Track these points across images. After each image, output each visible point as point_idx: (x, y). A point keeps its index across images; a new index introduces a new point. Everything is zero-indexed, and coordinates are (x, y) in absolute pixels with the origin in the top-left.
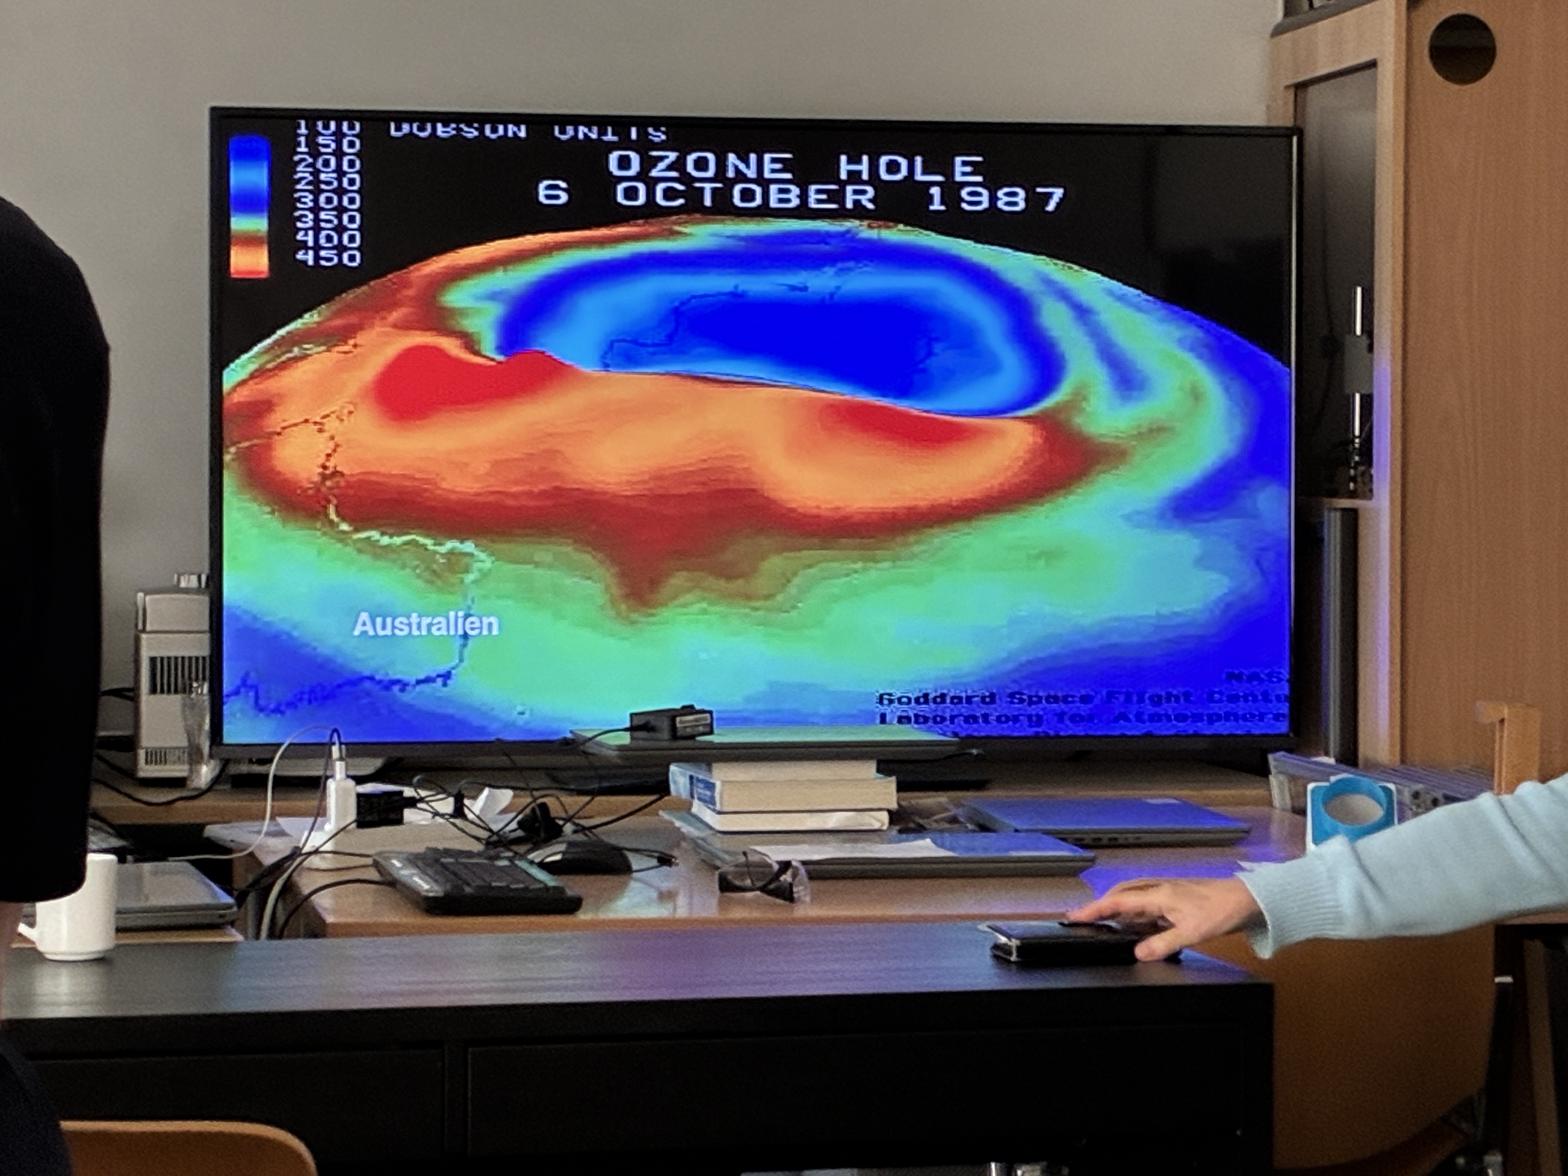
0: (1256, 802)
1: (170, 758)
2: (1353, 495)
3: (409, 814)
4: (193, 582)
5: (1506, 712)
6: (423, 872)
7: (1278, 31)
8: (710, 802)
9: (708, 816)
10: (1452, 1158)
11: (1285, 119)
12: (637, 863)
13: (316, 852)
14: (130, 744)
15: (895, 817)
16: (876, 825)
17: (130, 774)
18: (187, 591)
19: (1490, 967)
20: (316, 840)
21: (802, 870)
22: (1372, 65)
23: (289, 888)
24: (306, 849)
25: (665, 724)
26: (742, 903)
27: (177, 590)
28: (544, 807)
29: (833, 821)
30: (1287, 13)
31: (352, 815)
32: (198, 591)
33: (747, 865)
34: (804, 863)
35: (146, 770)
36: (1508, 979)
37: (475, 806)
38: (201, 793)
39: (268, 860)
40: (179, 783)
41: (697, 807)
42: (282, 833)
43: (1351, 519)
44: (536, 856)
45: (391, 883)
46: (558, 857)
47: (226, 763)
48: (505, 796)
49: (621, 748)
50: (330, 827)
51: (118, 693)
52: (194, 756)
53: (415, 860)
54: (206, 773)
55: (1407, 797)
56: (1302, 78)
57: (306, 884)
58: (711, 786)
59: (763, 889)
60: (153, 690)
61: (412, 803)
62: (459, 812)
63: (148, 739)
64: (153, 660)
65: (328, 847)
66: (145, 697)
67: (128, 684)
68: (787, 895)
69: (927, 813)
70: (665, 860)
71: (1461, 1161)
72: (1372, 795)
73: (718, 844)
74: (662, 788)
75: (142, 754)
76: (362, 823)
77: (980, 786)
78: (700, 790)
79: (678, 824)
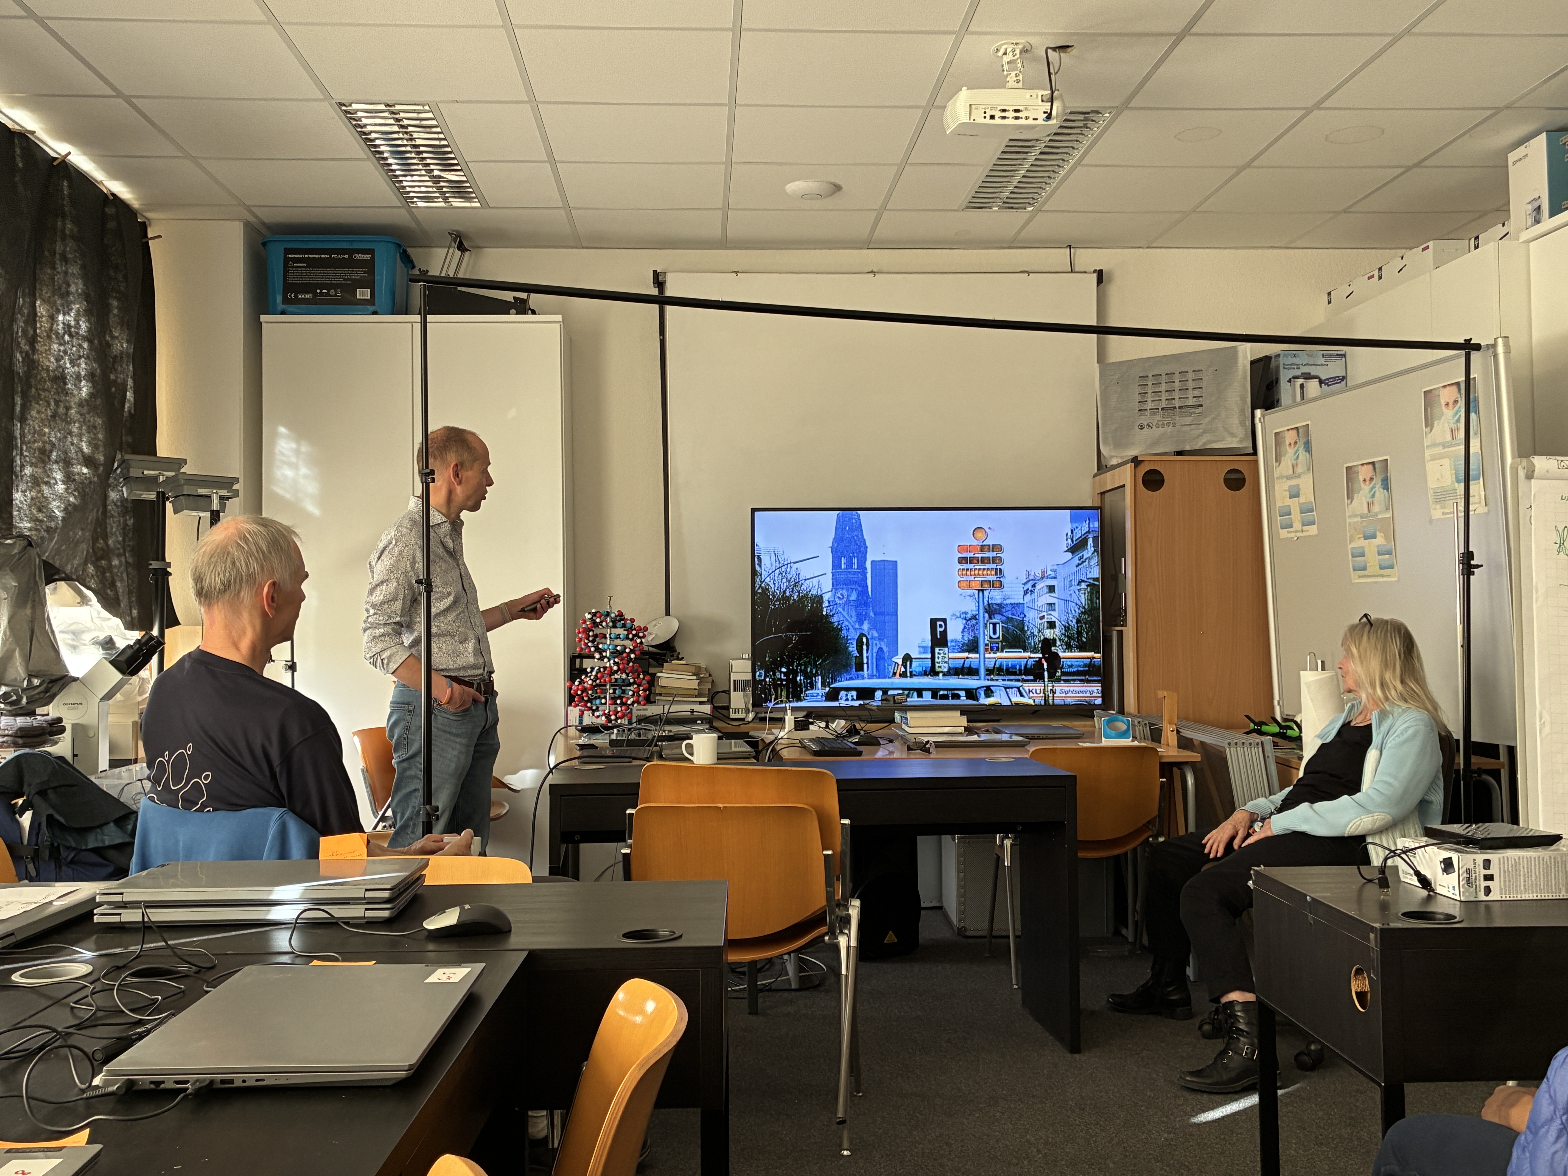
0: (1090, 726)
1: (740, 712)
2: (1122, 626)
3: (811, 727)
4: (747, 657)
5: (1166, 694)
6: (814, 744)
7: (1095, 476)
8: (907, 724)
9: (907, 728)
10: (1148, 838)
11: (1098, 504)
12: (882, 742)
13: (782, 738)
14: (727, 708)
15: (966, 729)
16: (960, 731)
17: (728, 717)
18: (745, 659)
19: (1158, 775)
20: (782, 734)
21: (933, 744)
22: (1124, 486)
23: (773, 750)
24: (779, 737)
25: (892, 699)
26: (914, 754)
27: (742, 659)
28: (854, 726)
29: (946, 730)
30: (1098, 470)
31: (793, 726)
32: (748, 659)
33: (916, 742)
34: (934, 742)
35: (732, 716)
36: (1165, 780)
37: (833, 726)
38: (749, 722)
39: (767, 741)
40: (743, 719)
41: (904, 726)
42: (773, 734)
43: (1120, 634)
44: (850, 740)
45: (804, 747)
46: (857, 740)
47: (757, 713)
48: (843, 722)
49: (877, 706)
50: (786, 730)
51: (724, 692)
52: (747, 711)
53: (811, 740)
54: (751, 716)
55: (1136, 723)
56: (1103, 491)
57: (778, 748)
58: (907, 719)
59: (921, 750)
60: (735, 691)
61: (812, 723)
62: (827, 727)
63: (732, 706)
64: (734, 681)
65: (786, 737)
66: (732, 693)
67: (726, 689)
68: (928, 751)
69: (979, 728)
70: (891, 741)
71: (1151, 839)
72: (1123, 721)
73: (909, 737)
74: (892, 721)
75: (731, 710)
76: (796, 730)
77: (998, 721)
78: (904, 720)
79: (898, 731)
